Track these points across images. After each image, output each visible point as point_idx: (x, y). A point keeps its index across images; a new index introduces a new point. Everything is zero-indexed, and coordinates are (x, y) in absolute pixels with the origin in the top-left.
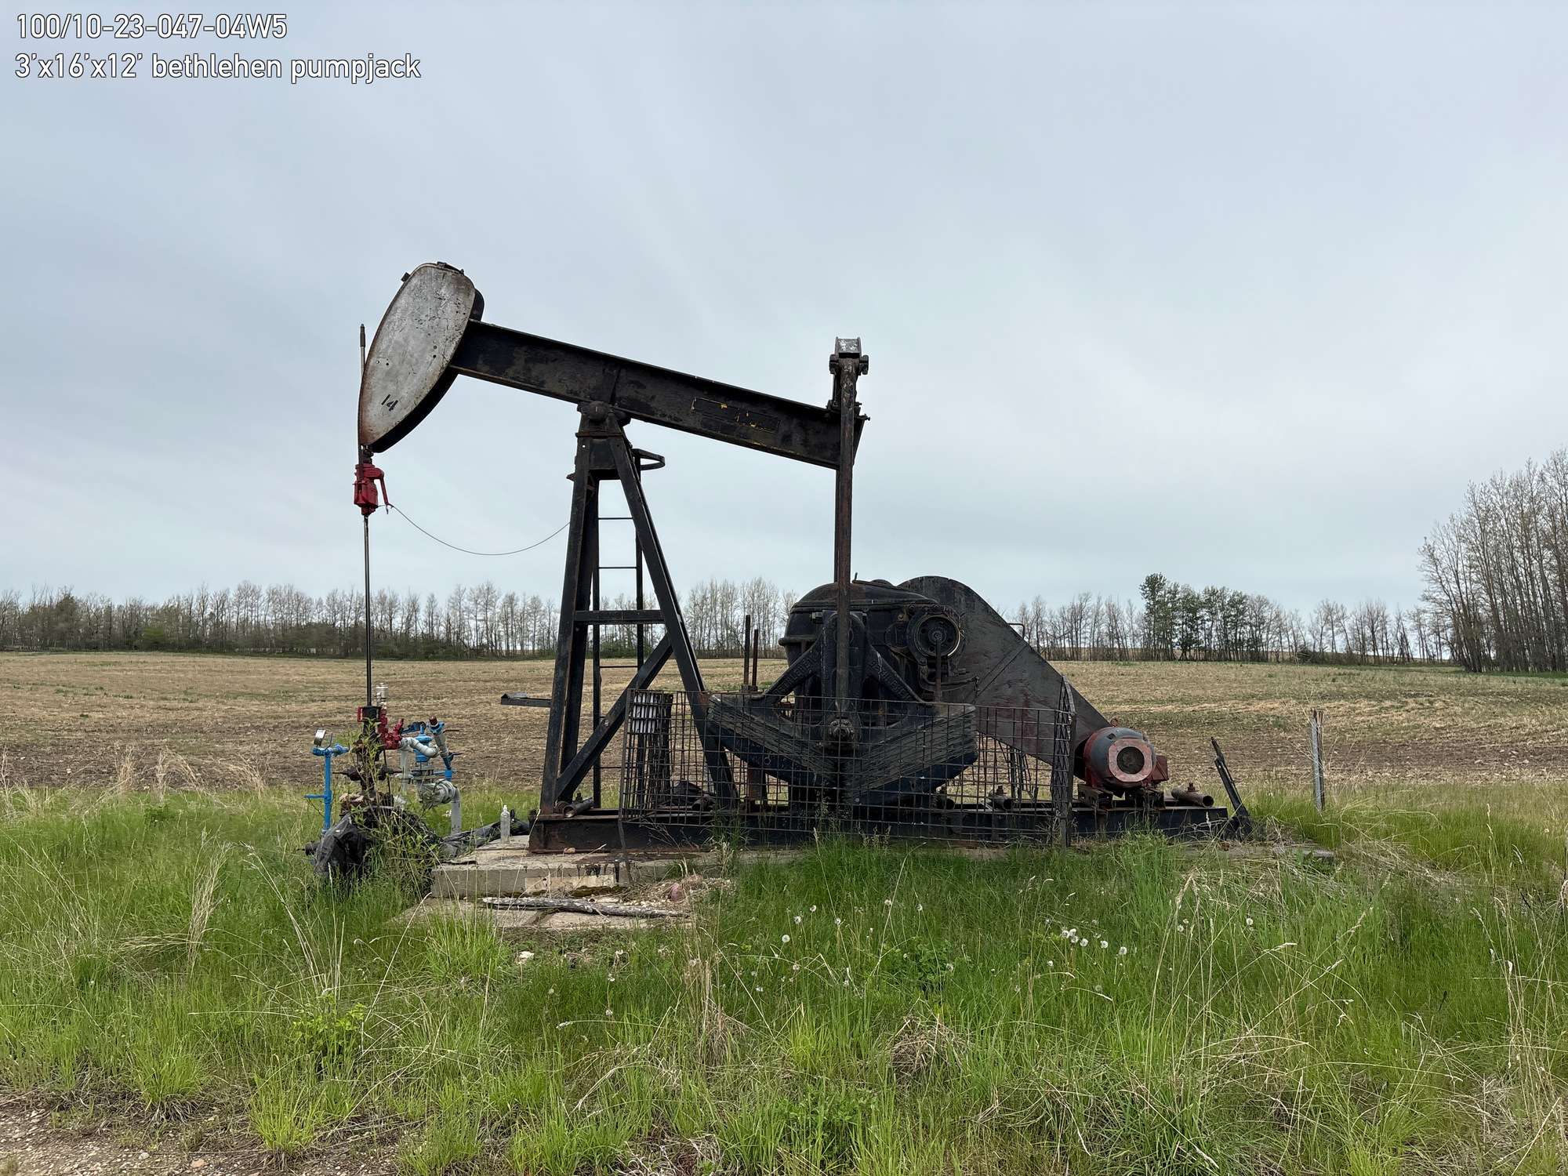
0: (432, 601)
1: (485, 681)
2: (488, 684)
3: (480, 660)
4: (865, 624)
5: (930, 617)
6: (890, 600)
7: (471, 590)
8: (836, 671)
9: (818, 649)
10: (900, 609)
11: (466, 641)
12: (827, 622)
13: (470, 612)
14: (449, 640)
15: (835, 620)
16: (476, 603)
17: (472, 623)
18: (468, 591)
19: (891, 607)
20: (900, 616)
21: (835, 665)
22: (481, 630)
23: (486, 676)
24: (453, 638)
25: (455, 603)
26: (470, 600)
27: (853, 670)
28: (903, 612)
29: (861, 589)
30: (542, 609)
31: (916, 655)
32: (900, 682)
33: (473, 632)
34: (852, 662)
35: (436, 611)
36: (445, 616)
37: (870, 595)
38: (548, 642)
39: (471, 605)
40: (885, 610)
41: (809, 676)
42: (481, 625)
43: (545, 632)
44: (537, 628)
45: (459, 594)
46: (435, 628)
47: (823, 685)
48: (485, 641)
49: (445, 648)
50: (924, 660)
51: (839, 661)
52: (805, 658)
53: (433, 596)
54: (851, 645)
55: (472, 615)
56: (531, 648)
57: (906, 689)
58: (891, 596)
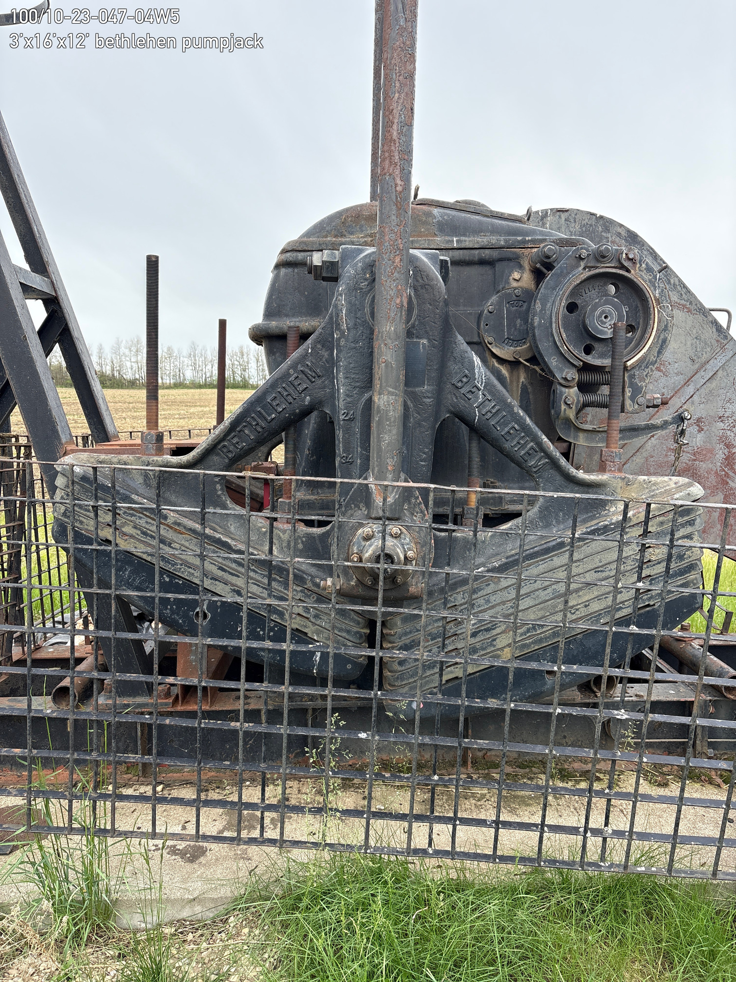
0: (101, 348)
1: (129, 403)
2: (131, 405)
3: (133, 388)
4: (445, 278)
5: (587, 274)
6: (494, 239)
7: (126, 341)
8: (370, 401)
9: (327, 342)
10: (514, 261)
11: (124, 376)
12: (349, 272)
13: (126, 356)
14: (113, 375)
15: (371, 266)
16: (130, 351)
17: (128, 364)
18: (124, 342)
19: (495, 254)
20: (516, 275)
21: (368, 384)
22: (134, 369)
23: (131, 400)
24: (116, 374)
25: (116, 350)
26: (126, 348)
27: (413, 396)
28: (521, 267)
29: (429, 214)
30: (175, 355)
31: (553, 362)
32: (524, 428)
33: (129, 370)
34: (411, 378)
35: (104, 356)
36: (110, 359)
37: (449, 228)
38: (180, 377)
39: (127, 352)
40: (482, 262)
41: (306, 412)
42: (135, 365)
43: (177, 370)
44: (172, 368)
45: (118, 343)
46: (104, 367)
47: (340, 434)
48: (137, 376)
49: (111, 380)
50: (572, 374)
51: (379, 371)
52: (294, 366)
53: (101, 345)
54: (409, 334)
55: (128, 359)
56: (168, 382)
57: (540, 444)
58: (495, 231)
